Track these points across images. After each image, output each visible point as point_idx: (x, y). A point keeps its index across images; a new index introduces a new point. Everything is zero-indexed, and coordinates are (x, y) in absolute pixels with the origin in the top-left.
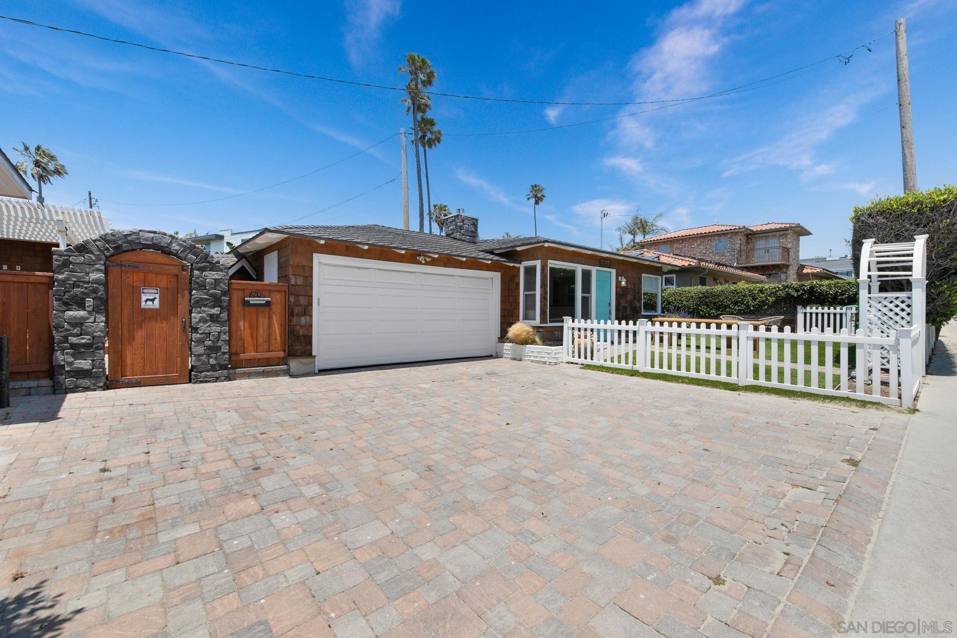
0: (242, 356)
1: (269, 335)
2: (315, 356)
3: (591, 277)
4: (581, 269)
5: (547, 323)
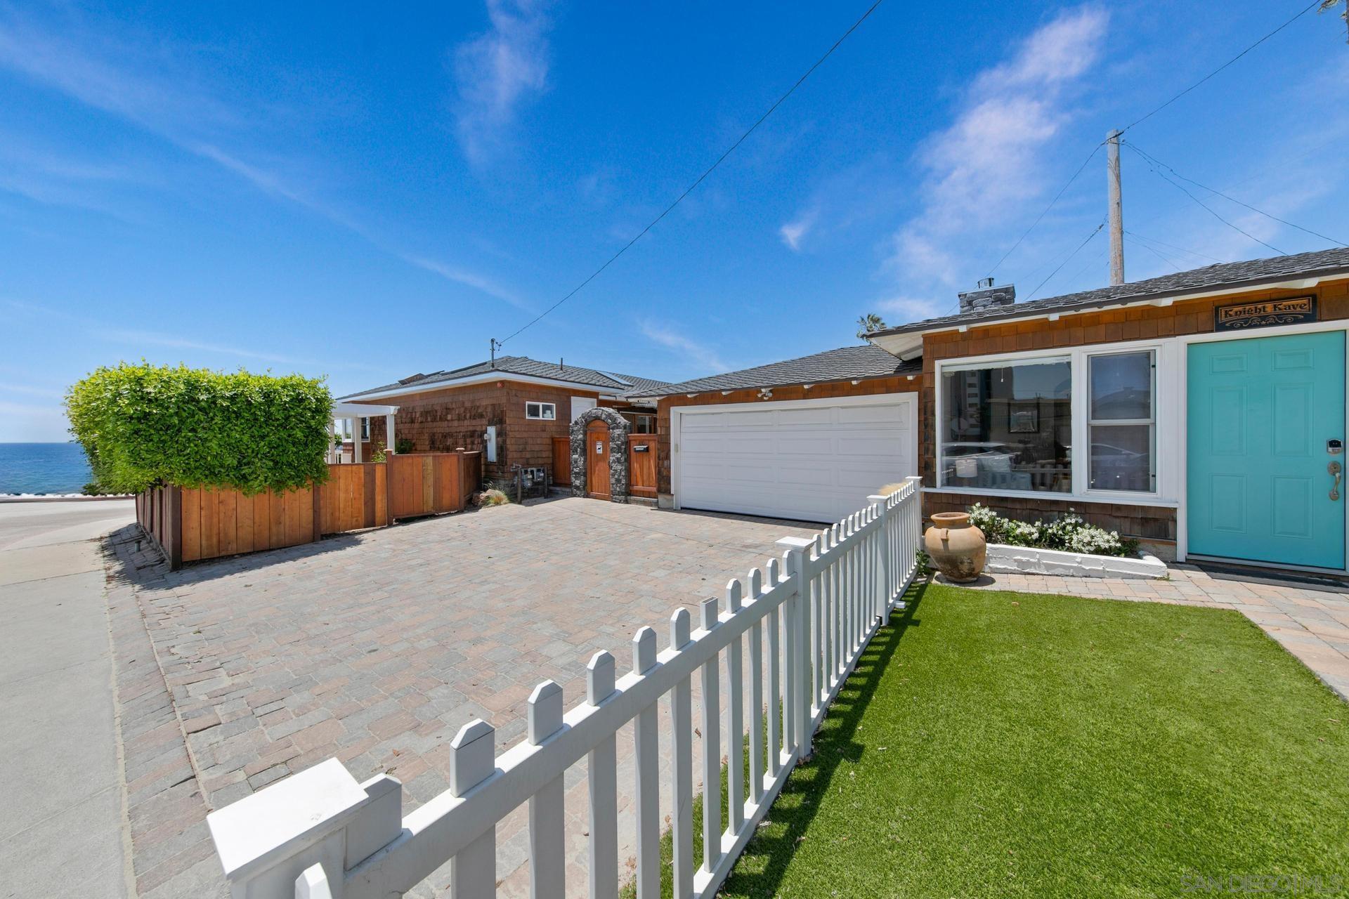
0: (636, 488)
1: (649, 474)
2: (673, 495)
3: (1152, 370)
4: (1088, 356)
5: (935, 487)
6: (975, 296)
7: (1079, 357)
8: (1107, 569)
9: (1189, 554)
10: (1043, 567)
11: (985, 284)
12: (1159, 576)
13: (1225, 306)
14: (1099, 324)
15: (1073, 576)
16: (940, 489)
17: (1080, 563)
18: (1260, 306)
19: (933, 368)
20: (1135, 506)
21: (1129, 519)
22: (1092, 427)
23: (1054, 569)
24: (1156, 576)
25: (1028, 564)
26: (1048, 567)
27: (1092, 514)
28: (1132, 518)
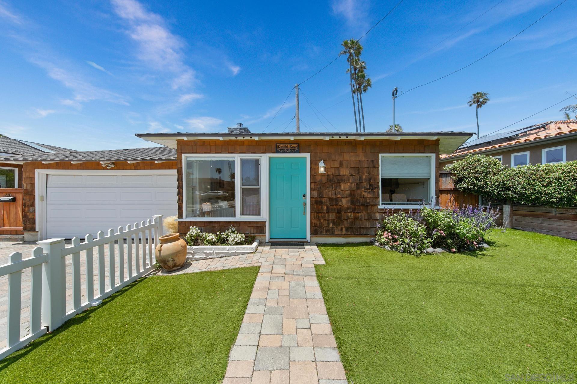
0: (1, 229)
1: (16, 218)
2: (38, 231)
3: (260, 166)
4: (240, 158)
5: (183, 218)
6: (233, 129)
7: (237, 158)
8: (237, 252)
9: (270, 238)
10: (215, 254)
11: (239, 126)
12: (252, 252)
13: (279, 144)
14: (244, 145)
15: (225, 257)
16: (185, 219)
17: (228, 250)
18: (287, 145)
19: (182, 157)
20: (255, 222)
21: (253, 227)
22: (242, 189)
23: (219, 255)
24: (251, 252)
25: (210, 254)
26: (217, 254)
27: (239, 226)
28: (254, 226)
